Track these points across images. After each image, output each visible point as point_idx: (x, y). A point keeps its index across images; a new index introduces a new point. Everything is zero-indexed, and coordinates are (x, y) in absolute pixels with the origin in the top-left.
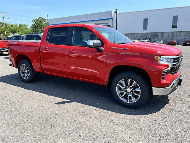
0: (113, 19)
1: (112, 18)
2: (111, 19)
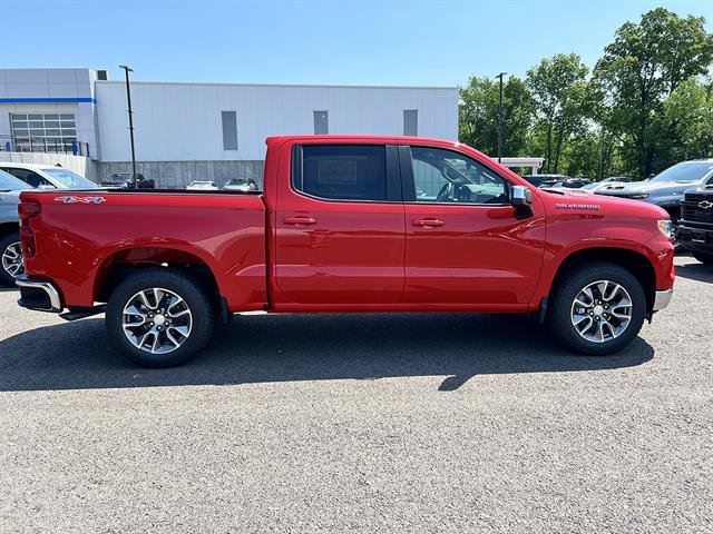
0: (95, 102)
1: (93, 97)
2: (89, 100)
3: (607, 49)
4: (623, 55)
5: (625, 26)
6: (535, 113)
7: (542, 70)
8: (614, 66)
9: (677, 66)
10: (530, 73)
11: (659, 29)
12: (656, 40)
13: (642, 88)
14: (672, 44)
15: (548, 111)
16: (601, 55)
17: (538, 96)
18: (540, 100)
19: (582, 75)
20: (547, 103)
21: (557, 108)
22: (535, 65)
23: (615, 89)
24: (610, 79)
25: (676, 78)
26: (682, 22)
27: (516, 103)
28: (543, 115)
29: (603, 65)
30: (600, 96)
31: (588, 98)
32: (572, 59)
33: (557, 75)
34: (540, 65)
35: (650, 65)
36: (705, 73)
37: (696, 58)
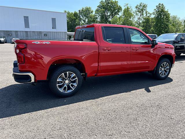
3: (98, 7)
4: (101, 8)
5: (101, 1)
6: (81, 21)
7: (82, 10)
8: (100, 11)
9: (113, 12)
10: (80, 11)
11: (109, 3)
12: (108, 6)
13: (106, 17)
14: (112, 7)
15: (84, 21)
16: (97, 8)
17: (82, 17)
18: (82, 18)
19: (92, 12)
20: (84, 19)
21: (87, 20)
22: (81, 9)
23: (100, 17)
24: (99, 14)
25: (112, 15)
26: (114, 2)
27: (77, 18)
28: (83, 22)
29: (97, 10)
30: (97, 18)
31: (94, 19)
32: (90, 8)
33: (86, 12)
34: (82, 9)
35: (107, 12)
36: (118, 14)
37: (116, 11)
